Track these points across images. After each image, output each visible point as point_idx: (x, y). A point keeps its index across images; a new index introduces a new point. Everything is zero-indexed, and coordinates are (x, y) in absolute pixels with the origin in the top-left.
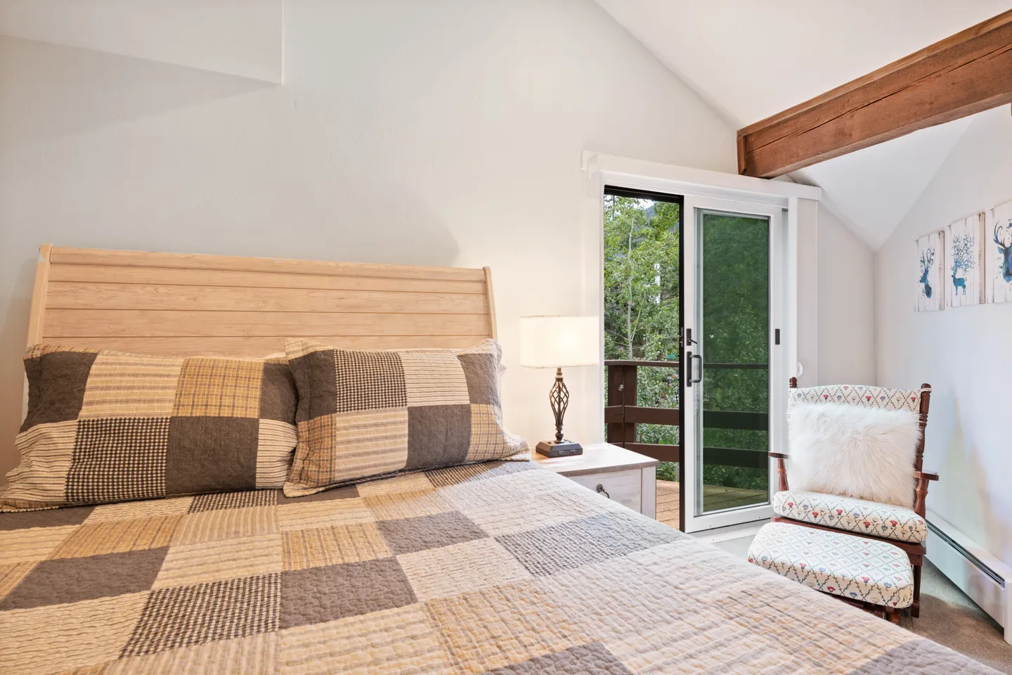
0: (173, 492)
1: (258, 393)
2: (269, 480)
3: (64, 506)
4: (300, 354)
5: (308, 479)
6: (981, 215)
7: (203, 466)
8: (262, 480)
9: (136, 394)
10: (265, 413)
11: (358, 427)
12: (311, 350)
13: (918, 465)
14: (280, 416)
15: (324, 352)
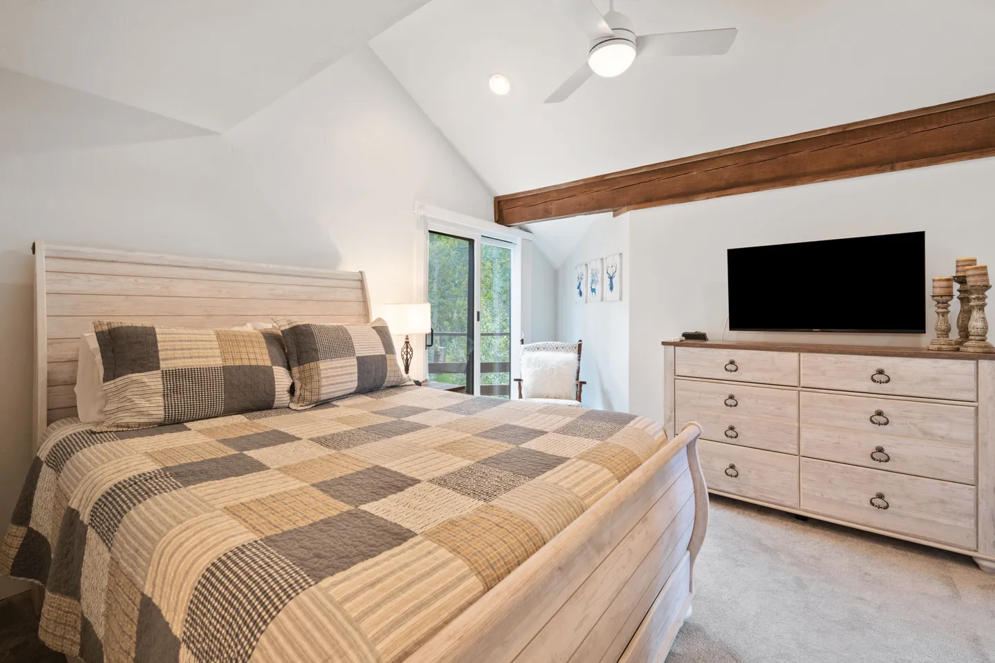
0: (229, 412)
1: (267, 352)
2: (281, 402)
3: (161, 425)
4: (288, 327)
5: (304, 400)
6: (602, 259)
7: (245, 395)
8: (278, 402)
9: (194, 353)
10: (274, 363)
11: (332, 368)
12: (294, 324)
13: (577, 379)
14: (281, 364)
15: (304, 325)
